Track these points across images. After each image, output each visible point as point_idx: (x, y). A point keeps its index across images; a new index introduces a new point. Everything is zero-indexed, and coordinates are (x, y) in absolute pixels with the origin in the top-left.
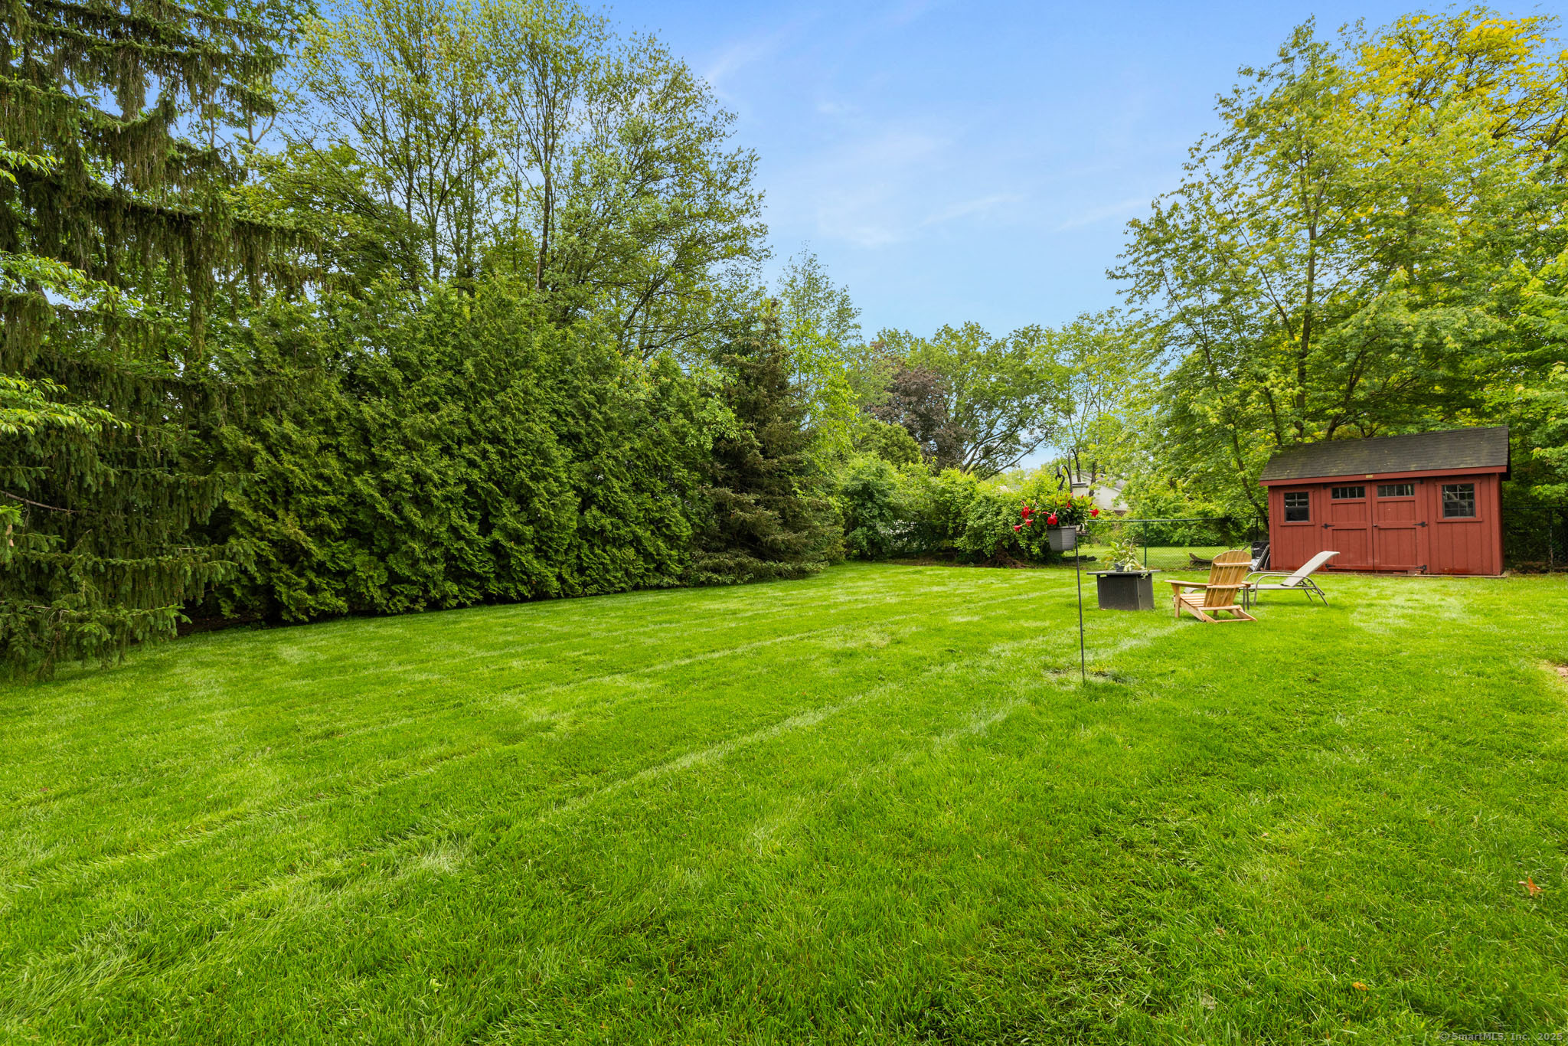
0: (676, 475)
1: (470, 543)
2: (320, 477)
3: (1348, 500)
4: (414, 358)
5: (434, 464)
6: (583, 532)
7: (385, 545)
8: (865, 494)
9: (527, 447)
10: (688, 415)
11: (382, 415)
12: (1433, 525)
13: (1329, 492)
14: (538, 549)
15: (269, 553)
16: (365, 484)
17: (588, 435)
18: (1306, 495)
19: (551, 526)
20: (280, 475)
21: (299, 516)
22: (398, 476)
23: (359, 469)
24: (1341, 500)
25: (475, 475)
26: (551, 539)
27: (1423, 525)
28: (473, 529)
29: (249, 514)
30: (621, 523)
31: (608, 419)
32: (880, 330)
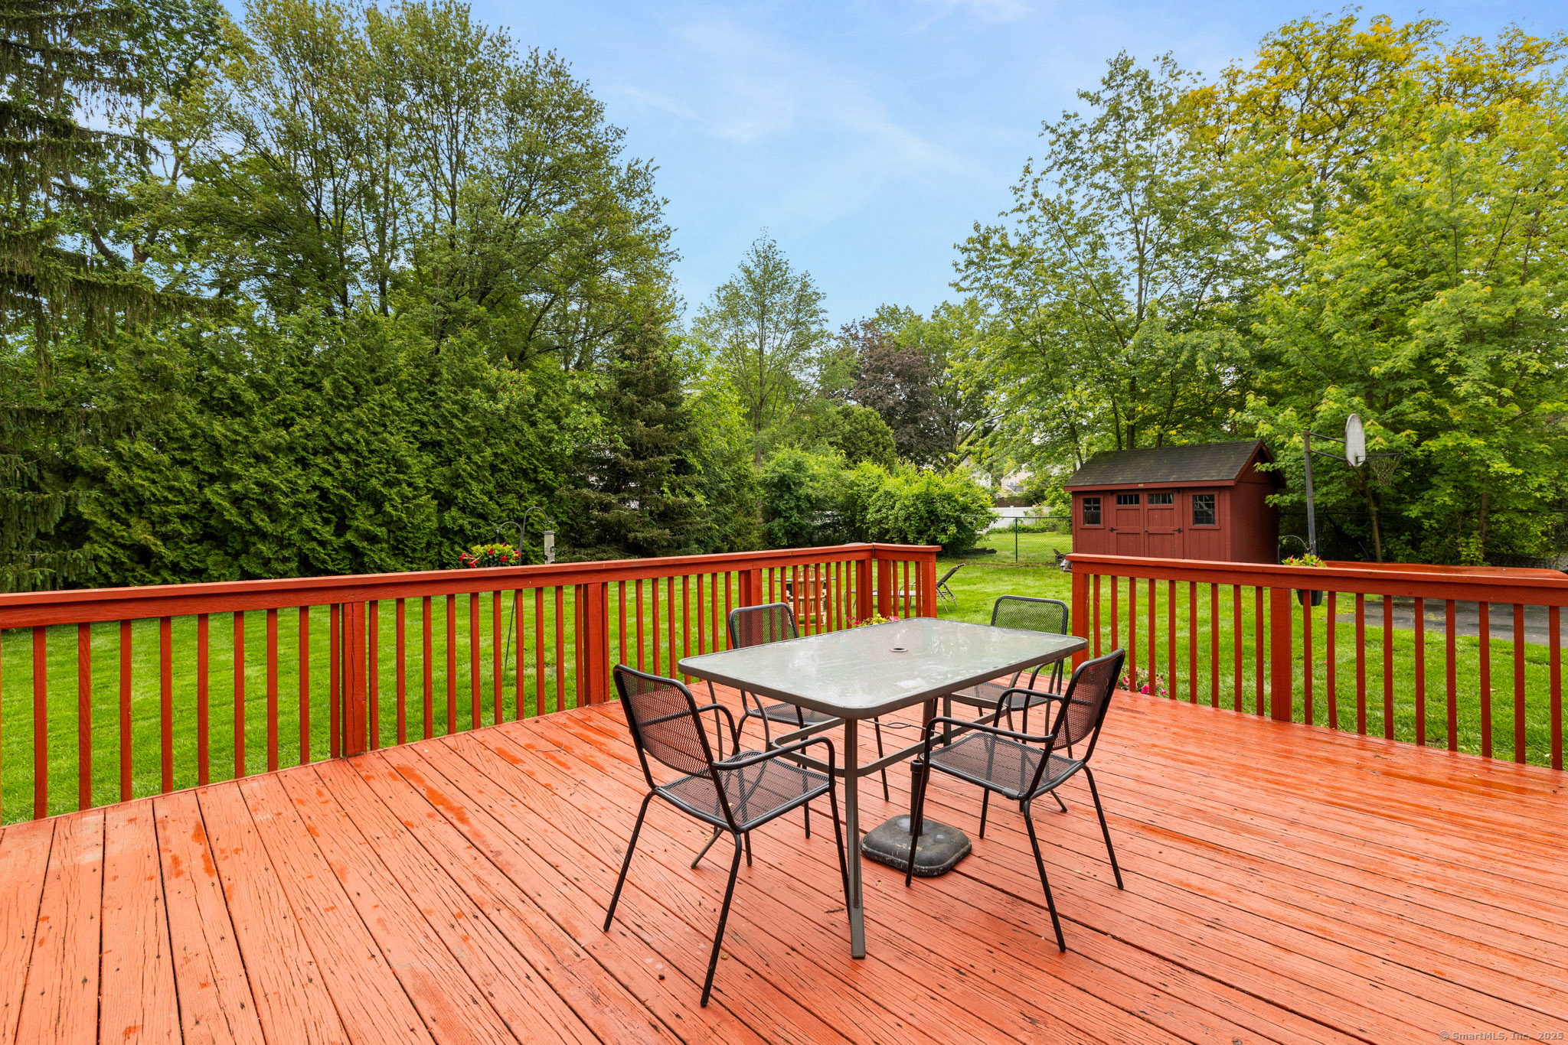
0: (541, 476)
1: (323, 544)
2: (171, 489)
3: (1128, 506)
4: (270, 379)
5: (285, 474)
6: (444, 531)
7: (238, 546)
8: (783, 485)
9: (382, 456)
10: (557, 420)
11: (235, 432)
12: (1187, 532)
13: (1114, 499)
14: (395, 548)
15: (122, 556)
16: (214, 494)
17: (450, 442)
18: (1097, 501)
19: (405, 527)
20: (131, 489)
21: (153, 524)
22: (244, 487)
23: (212, 479)
24: (1123, 506)
25: (327, 483)
26: (407, 539)
27: (1179, 531)
28: (326, 532)
29: (102, 522)
30: (482, 522)
31: (469, 428)
32: (879, 306)
